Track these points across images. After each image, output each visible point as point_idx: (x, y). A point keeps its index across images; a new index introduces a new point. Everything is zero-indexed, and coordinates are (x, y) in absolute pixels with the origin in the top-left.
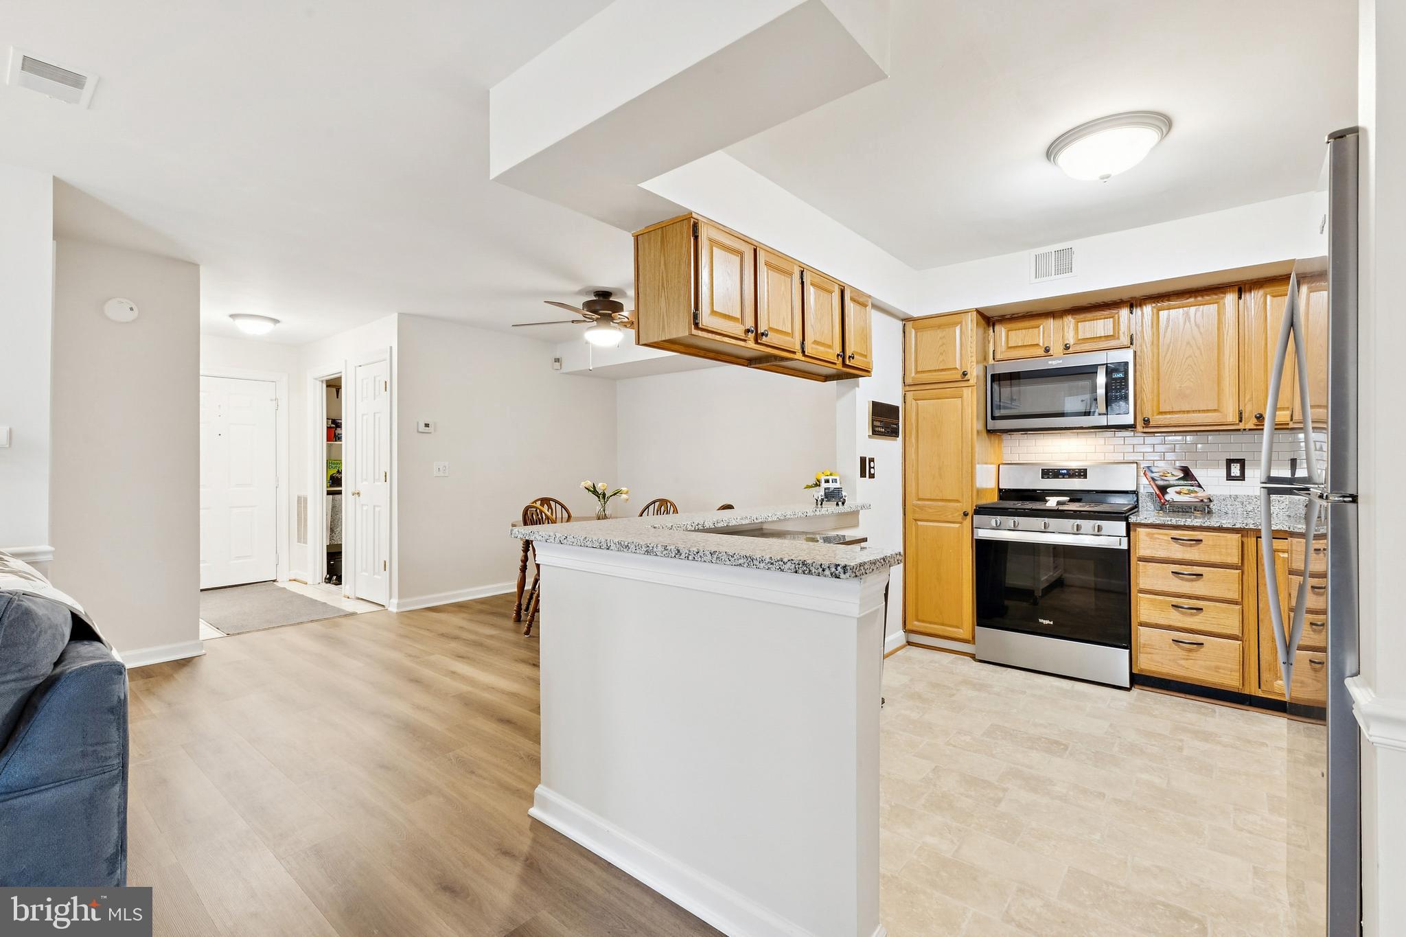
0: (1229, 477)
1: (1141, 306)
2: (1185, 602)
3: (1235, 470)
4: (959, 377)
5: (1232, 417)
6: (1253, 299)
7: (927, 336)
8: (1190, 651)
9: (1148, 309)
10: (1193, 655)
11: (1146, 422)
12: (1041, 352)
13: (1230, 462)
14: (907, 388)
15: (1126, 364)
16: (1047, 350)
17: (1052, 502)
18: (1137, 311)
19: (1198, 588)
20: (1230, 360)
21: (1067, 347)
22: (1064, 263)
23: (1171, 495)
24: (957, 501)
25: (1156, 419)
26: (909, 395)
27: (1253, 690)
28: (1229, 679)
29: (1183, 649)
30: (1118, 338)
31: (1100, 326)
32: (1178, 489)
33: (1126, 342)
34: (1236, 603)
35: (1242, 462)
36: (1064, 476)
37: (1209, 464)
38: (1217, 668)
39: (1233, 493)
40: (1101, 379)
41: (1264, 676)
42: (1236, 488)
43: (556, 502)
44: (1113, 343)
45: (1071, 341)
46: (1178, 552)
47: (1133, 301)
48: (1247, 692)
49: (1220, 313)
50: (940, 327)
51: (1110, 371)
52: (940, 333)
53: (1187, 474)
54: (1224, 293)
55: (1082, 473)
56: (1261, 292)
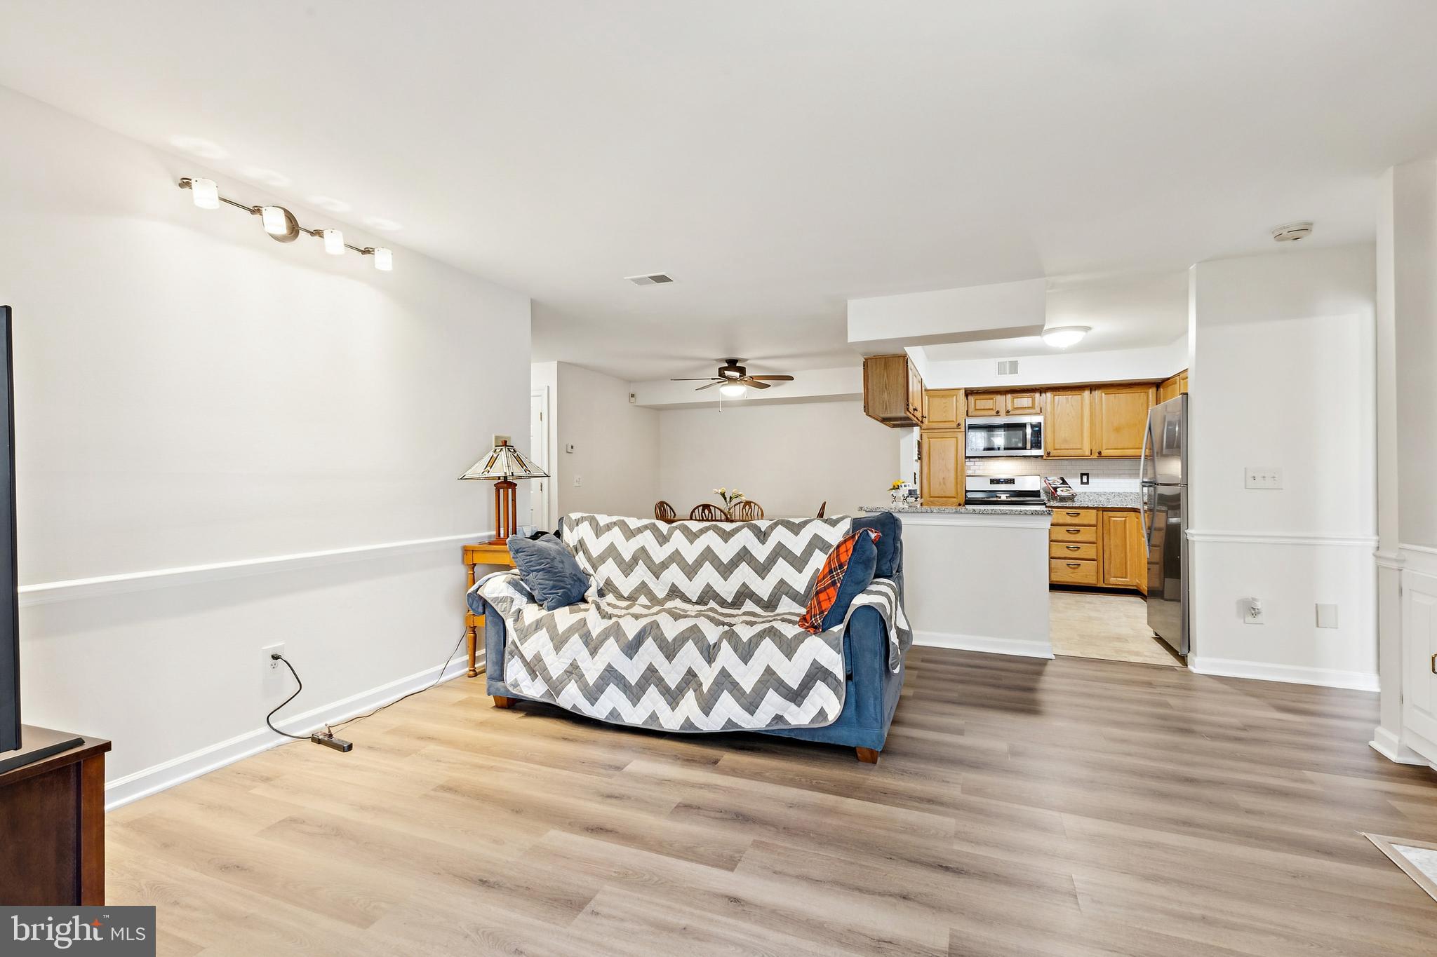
0: (1082, 483)
1: (1045, 393)
2: (1072, 545)
3: (1085, 480)
4: (955, 426)
5: (1088, 453)
6: (1097, 393)
7: (936, 401)
8: (1074, 568)
9: (1049, 395)
10: (1076, 571)
11: (1049, 454)
12: (994, 413)
13: (1082, 475)
14: (923, 431)
15: (1040, 423)
16: (998, 412)
17: (1004, 497)
18: (1043, 395)
19: (1079, 537)
20: (1087, 424)
21: (1008, 412)
22: (1014, 368)
23: (1059, 492)
24: (955, 497)
25: (1053, 453)
26: (925, 436)
27: (1101, 585)
28: (1091, 580)
29: (1071, 568)
30: (1034, 408)
31: (1025, 401)
32: (1061, 489)
33: (1039, 411)
34: (1094, 543)
35: (1087, 475)
36: (1002, 483)
37: (1074, 476)
38: (1086, 576)
39: (1084, 491)
40: (1029, 431)
41: (1106, 576)
42: (1084, 488)
43: (667, 505)
44: (1031, 411)
45: (1010, 408)
46: (1069, 520)
47: (1042, 390)
48: (1098, 586)
49: (1082, 400)
50: (943, 396)
51: (1032, 426)
52: (944, 400)
53: (1064, 482)
54: (1084, 390)
55: (1011, 481)
56: (1100, 392)
